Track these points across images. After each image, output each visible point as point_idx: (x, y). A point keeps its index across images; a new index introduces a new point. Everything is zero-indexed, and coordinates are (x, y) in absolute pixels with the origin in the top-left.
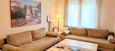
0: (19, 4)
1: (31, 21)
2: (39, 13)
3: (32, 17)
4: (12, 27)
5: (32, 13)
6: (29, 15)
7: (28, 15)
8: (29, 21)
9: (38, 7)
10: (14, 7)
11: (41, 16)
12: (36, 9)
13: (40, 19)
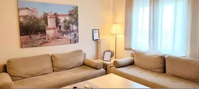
0: (33, 11)
1: (58, 38)
2: (73, 24)
3: (60, 32)
4: (22, 47)
5: (60, 24)
6: (52, 29)
7: (50, 29)
8: (53, 38)
9: (70, 15)
10: (25, 17)
11: (77, 30)
12: (68, 18)
13: (75, 35)
